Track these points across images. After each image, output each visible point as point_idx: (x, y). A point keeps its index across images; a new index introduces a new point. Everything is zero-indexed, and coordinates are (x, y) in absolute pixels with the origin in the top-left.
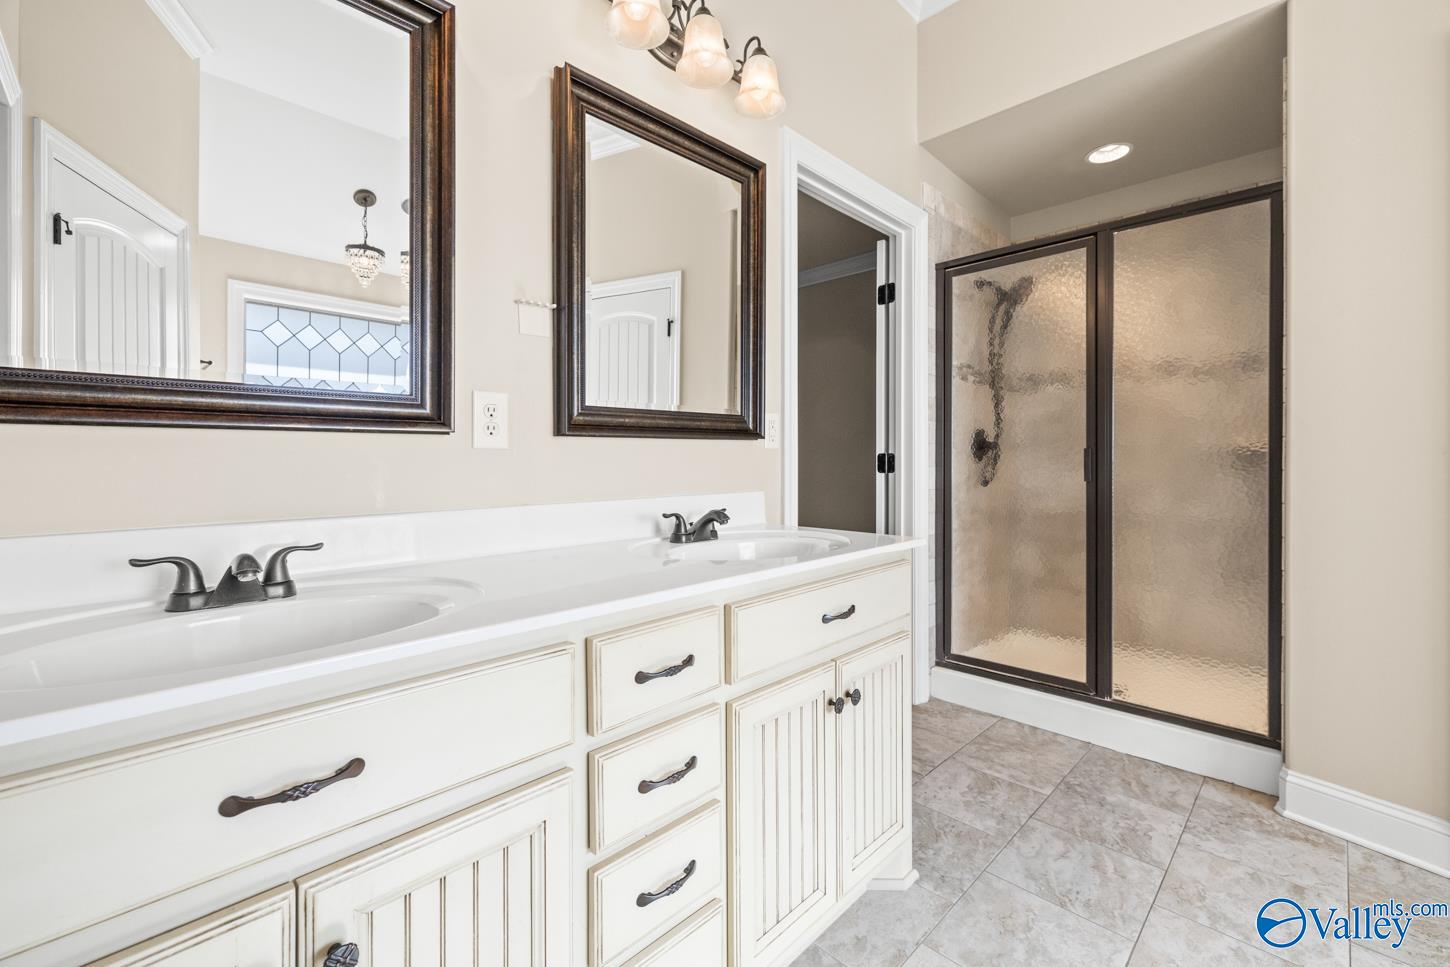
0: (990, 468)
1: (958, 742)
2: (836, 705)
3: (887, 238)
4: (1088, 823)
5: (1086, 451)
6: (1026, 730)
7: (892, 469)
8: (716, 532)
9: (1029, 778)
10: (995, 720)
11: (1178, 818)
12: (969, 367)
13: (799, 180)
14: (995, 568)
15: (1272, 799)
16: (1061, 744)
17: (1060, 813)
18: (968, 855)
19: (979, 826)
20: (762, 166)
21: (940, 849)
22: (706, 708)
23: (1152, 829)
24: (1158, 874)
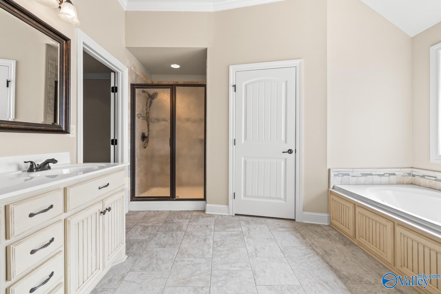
0: (146, 144)
1: (138, 220)
2: (103, 213)
3: (115, 73)
4: (170, 228)
5: (170, 139)
6: (156, 212)
7: (116, 144)
8: (50, 167)
9: (156, 223)
10: (148, 212)
11: (188, 220)
12: (140, 115)
13: (83, 47)
14: (147, 172)
15: (204, 211)
16: (164, 213)
17: (164, 228)
18: (141, 246)
19: (144, 238)
20: (69, 40)
21: (133, 248)
22: (57, 221)
23: (183, 224)
24: (184, 233)
